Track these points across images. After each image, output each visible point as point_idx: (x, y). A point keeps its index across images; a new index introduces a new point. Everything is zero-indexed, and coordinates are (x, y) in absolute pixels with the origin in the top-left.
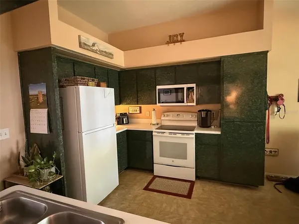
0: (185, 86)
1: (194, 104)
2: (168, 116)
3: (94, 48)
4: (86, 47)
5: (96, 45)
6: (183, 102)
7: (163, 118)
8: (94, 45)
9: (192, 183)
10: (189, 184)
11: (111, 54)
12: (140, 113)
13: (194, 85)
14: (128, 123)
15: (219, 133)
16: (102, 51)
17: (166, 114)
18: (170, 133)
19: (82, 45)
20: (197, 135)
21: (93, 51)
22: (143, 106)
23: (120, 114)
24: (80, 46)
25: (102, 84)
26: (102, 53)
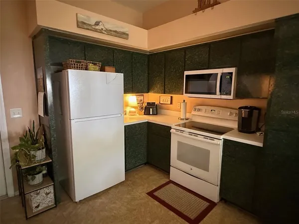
0: (219, 71)
1: (231, 97)
2: (199, 110)
3: (97, 27)
4: (85, 27)
5: (101, 23)
6: (215, 94)
7: (193, 113)
8: (97, 24)
9: (212, 205)
10: (208, 204)
11: (124, 33)
12: (171, 103)
13: (233, 70)
14: (157, 114)
15: (260, 145)
16: (111, 31)
17: (197, 107)
18: (191, 133)
19: (80, 24)
20: (225, 141)
21: (96, 30)
22: (175, 96)
23: (147, 103)
24: (78, 26)
25: (107, 68)
26: (109, 32)
